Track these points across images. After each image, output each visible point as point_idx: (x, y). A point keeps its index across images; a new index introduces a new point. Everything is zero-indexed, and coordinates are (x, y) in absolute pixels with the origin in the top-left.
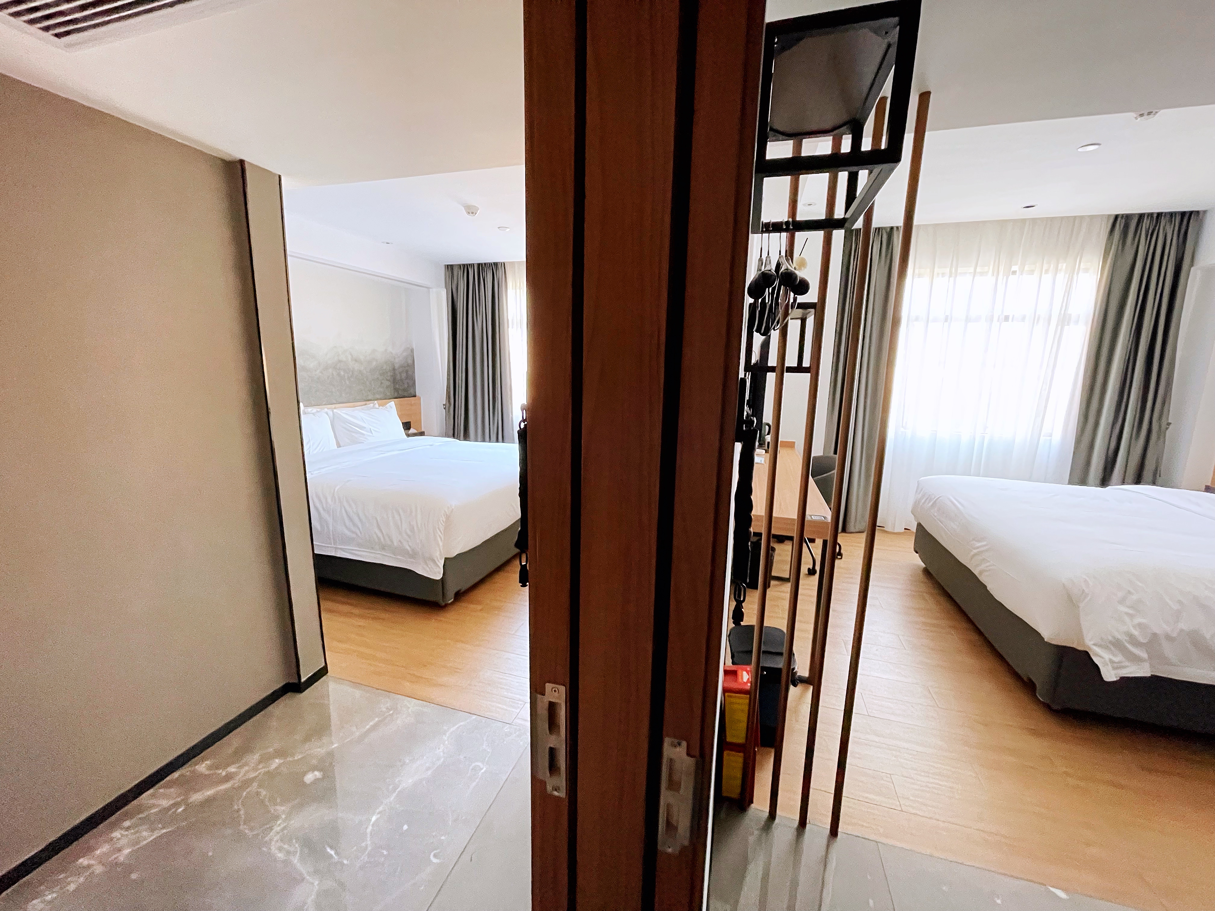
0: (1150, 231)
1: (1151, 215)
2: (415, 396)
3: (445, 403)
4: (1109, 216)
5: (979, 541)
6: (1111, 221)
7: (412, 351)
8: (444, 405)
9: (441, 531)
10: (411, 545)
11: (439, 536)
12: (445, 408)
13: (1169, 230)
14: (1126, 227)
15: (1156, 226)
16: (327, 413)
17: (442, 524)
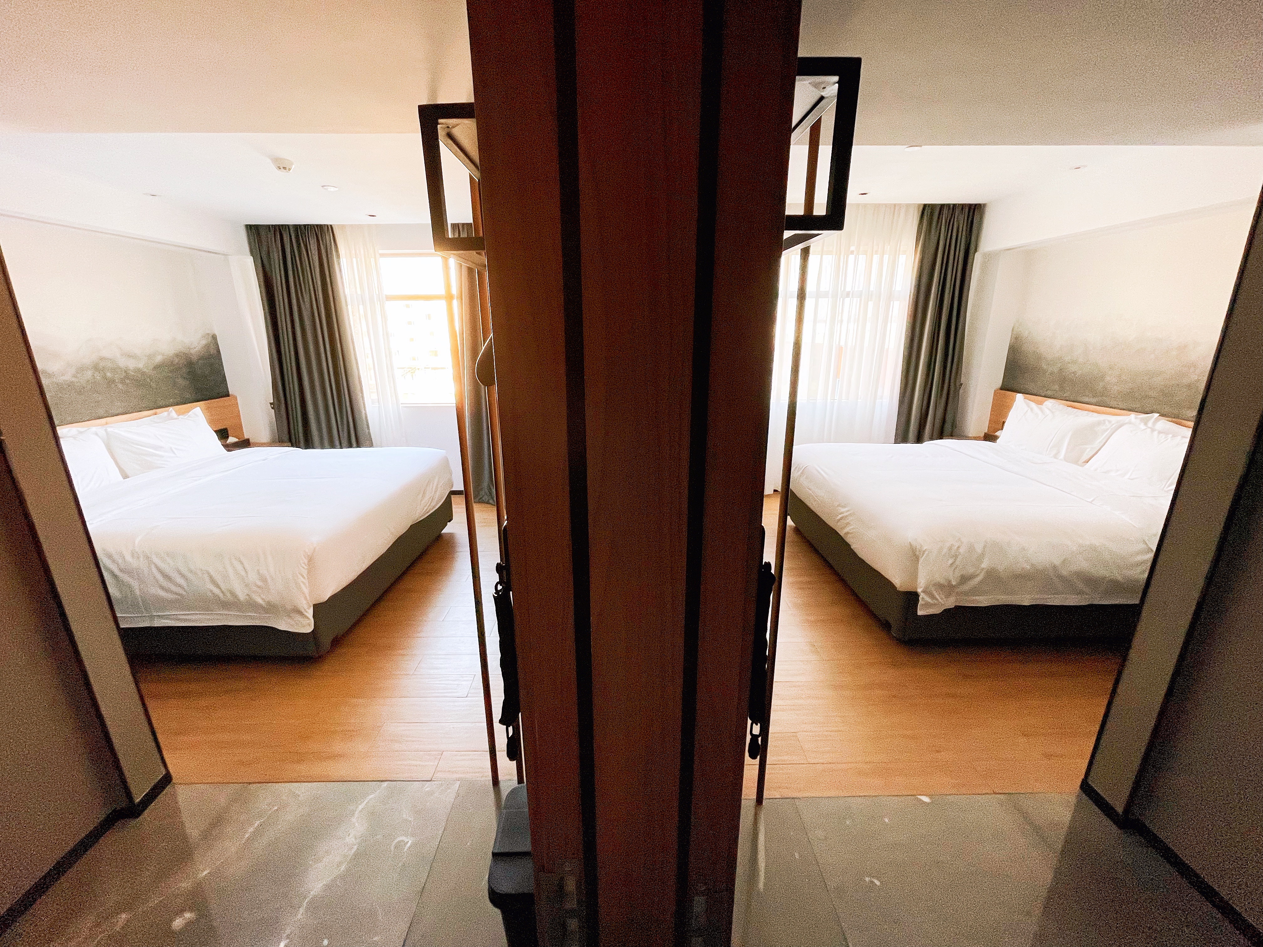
0: (948, 221)
1: (949, 205)
2: (228, 395)
3: (272, 401)
4: (919, 205)
5: (844, 507)
6: (921, 208)
7: (214, 337)
8: (271, 404)
9: (303, 576)
10: (264, 597)
11: (303, 582)
12: (272, 408)
13: (961, 220)
14: (932, 214)
15: (952, 216)
16: (97, 434)
17: (303, 567)
